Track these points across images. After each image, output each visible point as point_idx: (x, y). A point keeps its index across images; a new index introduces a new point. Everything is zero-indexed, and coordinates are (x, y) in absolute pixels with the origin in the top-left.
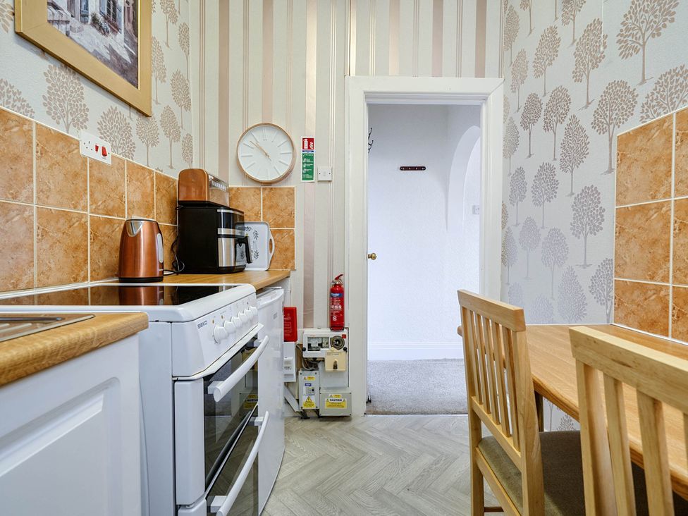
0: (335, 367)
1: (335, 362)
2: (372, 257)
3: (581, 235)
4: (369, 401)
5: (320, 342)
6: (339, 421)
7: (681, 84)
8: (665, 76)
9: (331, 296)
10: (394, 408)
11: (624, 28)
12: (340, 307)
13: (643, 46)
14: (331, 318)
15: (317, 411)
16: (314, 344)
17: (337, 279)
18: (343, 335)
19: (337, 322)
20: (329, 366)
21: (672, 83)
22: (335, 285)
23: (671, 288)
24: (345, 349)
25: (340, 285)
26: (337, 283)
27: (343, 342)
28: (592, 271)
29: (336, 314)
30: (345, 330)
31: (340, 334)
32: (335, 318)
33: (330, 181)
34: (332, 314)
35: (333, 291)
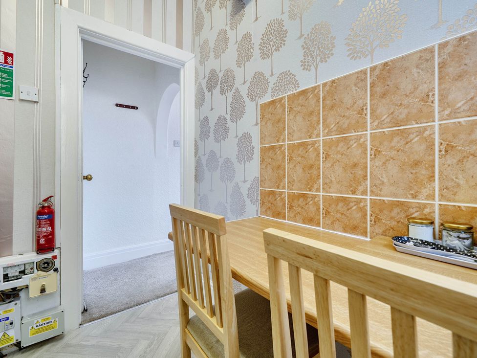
0: (43, 290)
1: (43, 286)
2: (88, 178)
3: (242, 162)
4: (85, 310)
5: (22, 269)
6: (47, 344)
7: (289, 80)
8: (282, 74)
9: (38, 219)
10: (112, 308)
11: (262, 42)
12: (50, 229)
13: (272, 54)
14: (38, 241)
15: (18, 344)
16: (12, 273)
17: (45, 201)
18: (53, 257)
19: (46, 244)
20: (34, 291)
21: (285, 79)
22: (43, 207)
23: (287, 193)
24: (56, 270)
25: (49, 207)
26: (46, 205)
27: (53, 264)
28: (248, 185)
29: (44, 236)
30: (56, 250)
31: (49, 256)
32: (42, 241)
33: (35, 102)
34: (39, 237)
35: (39, 213)
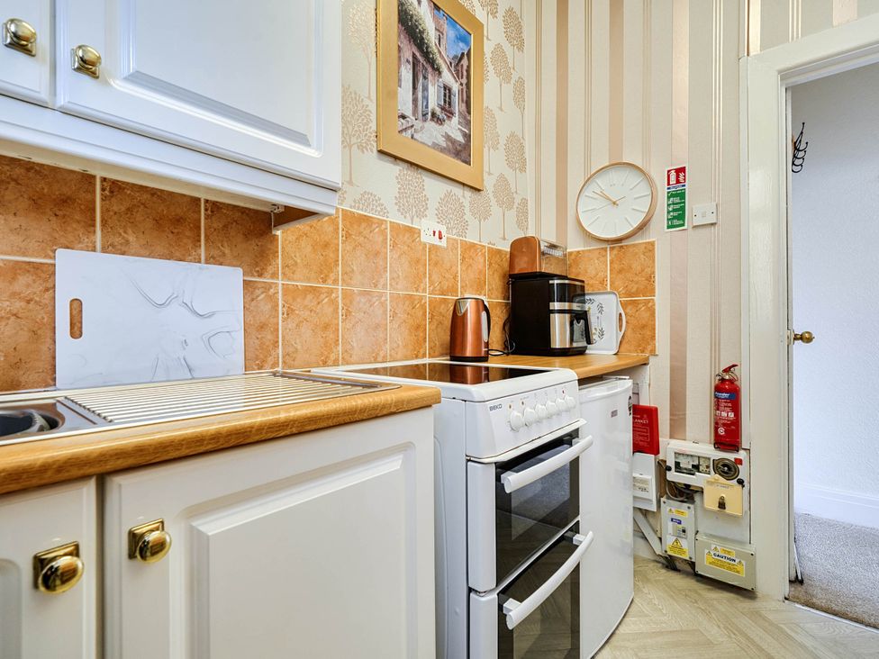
0: (722, 505)
1: (722, 498)
2: (806, 338)
4: (797, 581)
5: (696, 463)
6: (731, 592)
9: (716, 397)
12: (732, 415)
14: (716, 429)
15: (692, 565)
16: (685, 464)
17: (725, 371)
18: (736, 459)
19: (728, 437)
20: (710, 501)
22: (723, 380)
24: (741, 482)
25: (731, 381)
26: (727, 377)
27: (737, 471)
29: (724, 425)
30: (741, 452)
31: (731, 456)
32: (721, 431)
33: (712, 224)
34: (716, 423)
35: (718, 389)
